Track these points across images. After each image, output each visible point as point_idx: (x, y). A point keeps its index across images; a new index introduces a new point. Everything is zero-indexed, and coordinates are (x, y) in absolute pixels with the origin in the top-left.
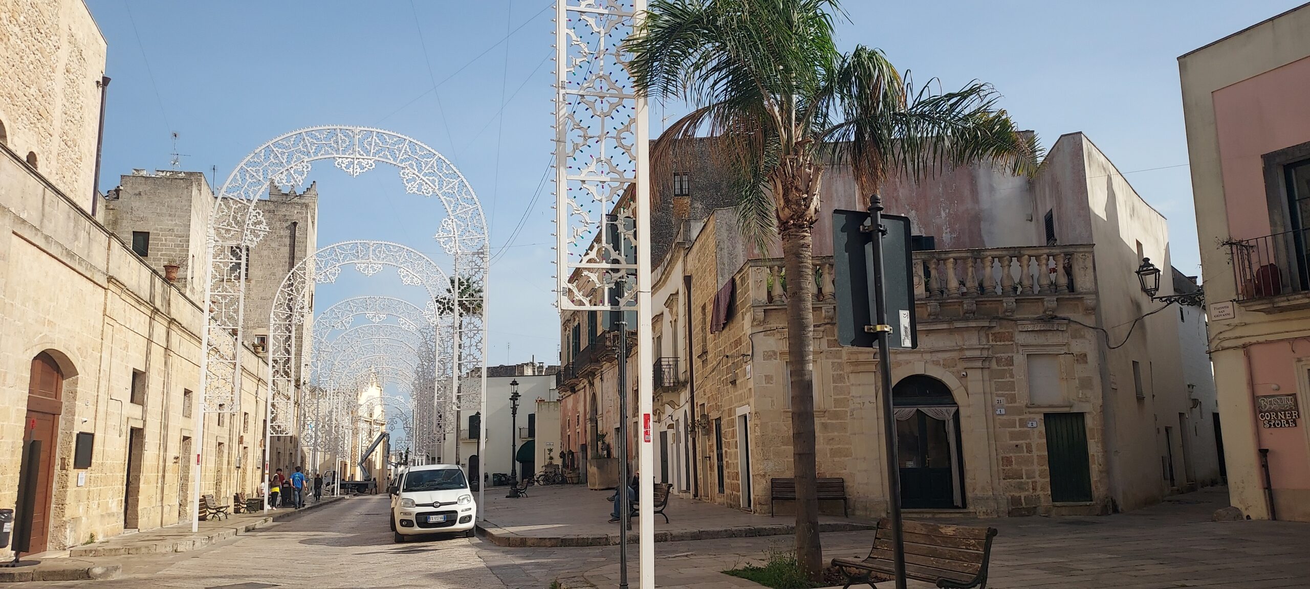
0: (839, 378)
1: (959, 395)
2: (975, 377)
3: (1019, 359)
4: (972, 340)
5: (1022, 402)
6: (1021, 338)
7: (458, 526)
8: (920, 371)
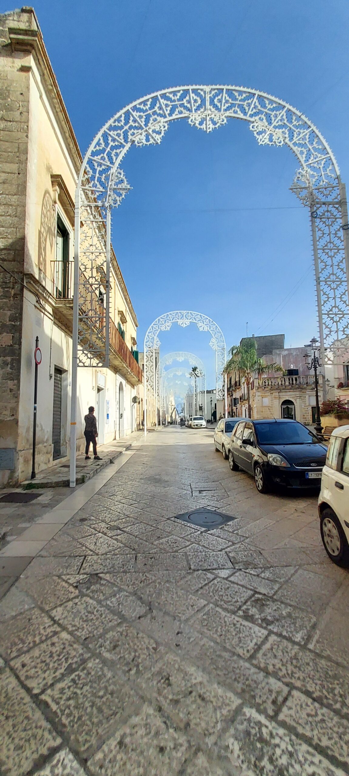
0: (272, 400)
1: (295, 403)
2: (298, 400)
3: (307, 397)
4: (298, 393)
5: (307, 404)
6: (307, 393)
7: (203, 427)
8: (287, 399)
